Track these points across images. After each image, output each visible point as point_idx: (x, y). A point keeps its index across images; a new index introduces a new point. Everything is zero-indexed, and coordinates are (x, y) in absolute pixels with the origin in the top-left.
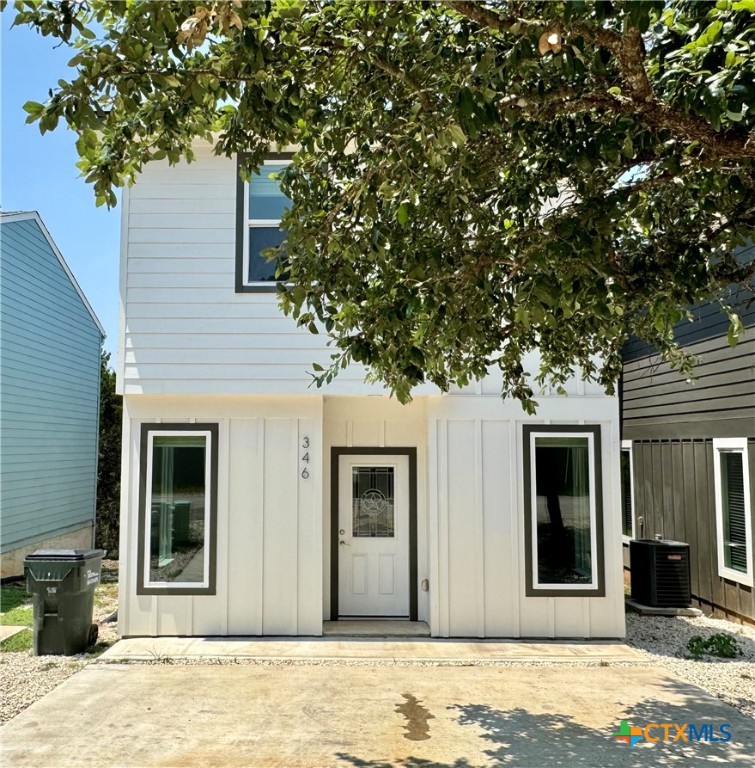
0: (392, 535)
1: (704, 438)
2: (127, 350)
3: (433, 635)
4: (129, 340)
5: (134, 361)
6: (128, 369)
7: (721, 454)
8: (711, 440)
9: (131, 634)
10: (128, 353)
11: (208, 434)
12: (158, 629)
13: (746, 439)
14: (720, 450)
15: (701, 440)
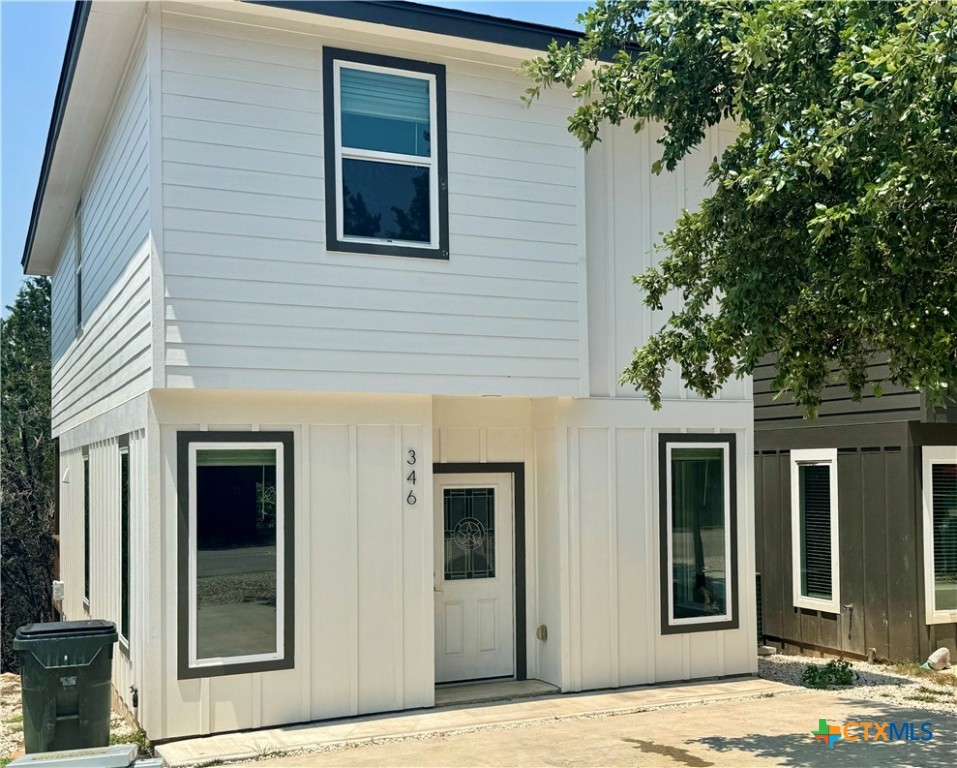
0: (492, 575)
1: (778, 450)
2: (167, 322)
3: (563, 690)
4: (169, 307)
5: (179, 341)
6: (169, 350)
7: (800, 468)
8: (789, 451)
9: (169, 736)
10: (169, 328)
11: (278, 447)
12: (211, 724)
13: (836, 450)
14: (800, 463)
15: (774, 452)
